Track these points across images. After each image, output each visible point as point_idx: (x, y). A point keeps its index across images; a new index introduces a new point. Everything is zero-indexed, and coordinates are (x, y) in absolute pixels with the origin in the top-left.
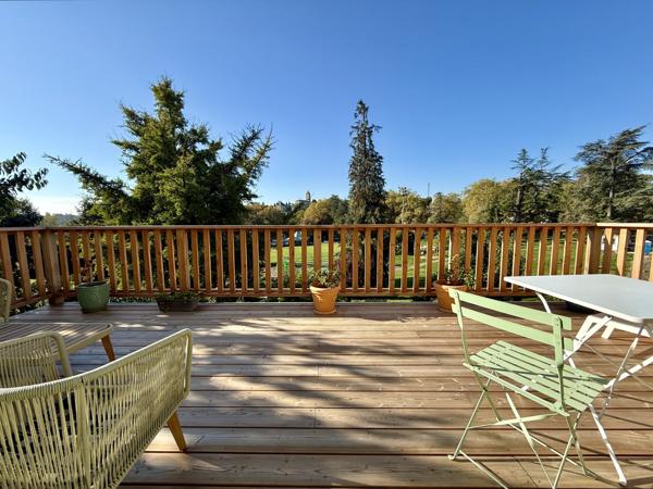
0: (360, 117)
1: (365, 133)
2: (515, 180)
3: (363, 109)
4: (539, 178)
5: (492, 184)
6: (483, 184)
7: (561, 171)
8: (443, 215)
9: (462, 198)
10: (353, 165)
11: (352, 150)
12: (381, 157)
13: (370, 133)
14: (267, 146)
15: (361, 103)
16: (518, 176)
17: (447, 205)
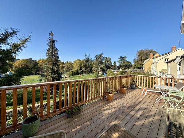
0: (51, 36)
1: (53, 42)
2: (85, 60)
3: (52, 34)
4: (89, 60)
5: (80, 60)
6: (78, 60)
7: (92, 59)
8: (68, 67)
9: (73, 63)
10: (48, 51)
11: (48, 46)
12: (58, 50)
13: (54, 42)
14: (26, 40)
15: (51, 32)
16: (85, 59)
17: (69, 64)
